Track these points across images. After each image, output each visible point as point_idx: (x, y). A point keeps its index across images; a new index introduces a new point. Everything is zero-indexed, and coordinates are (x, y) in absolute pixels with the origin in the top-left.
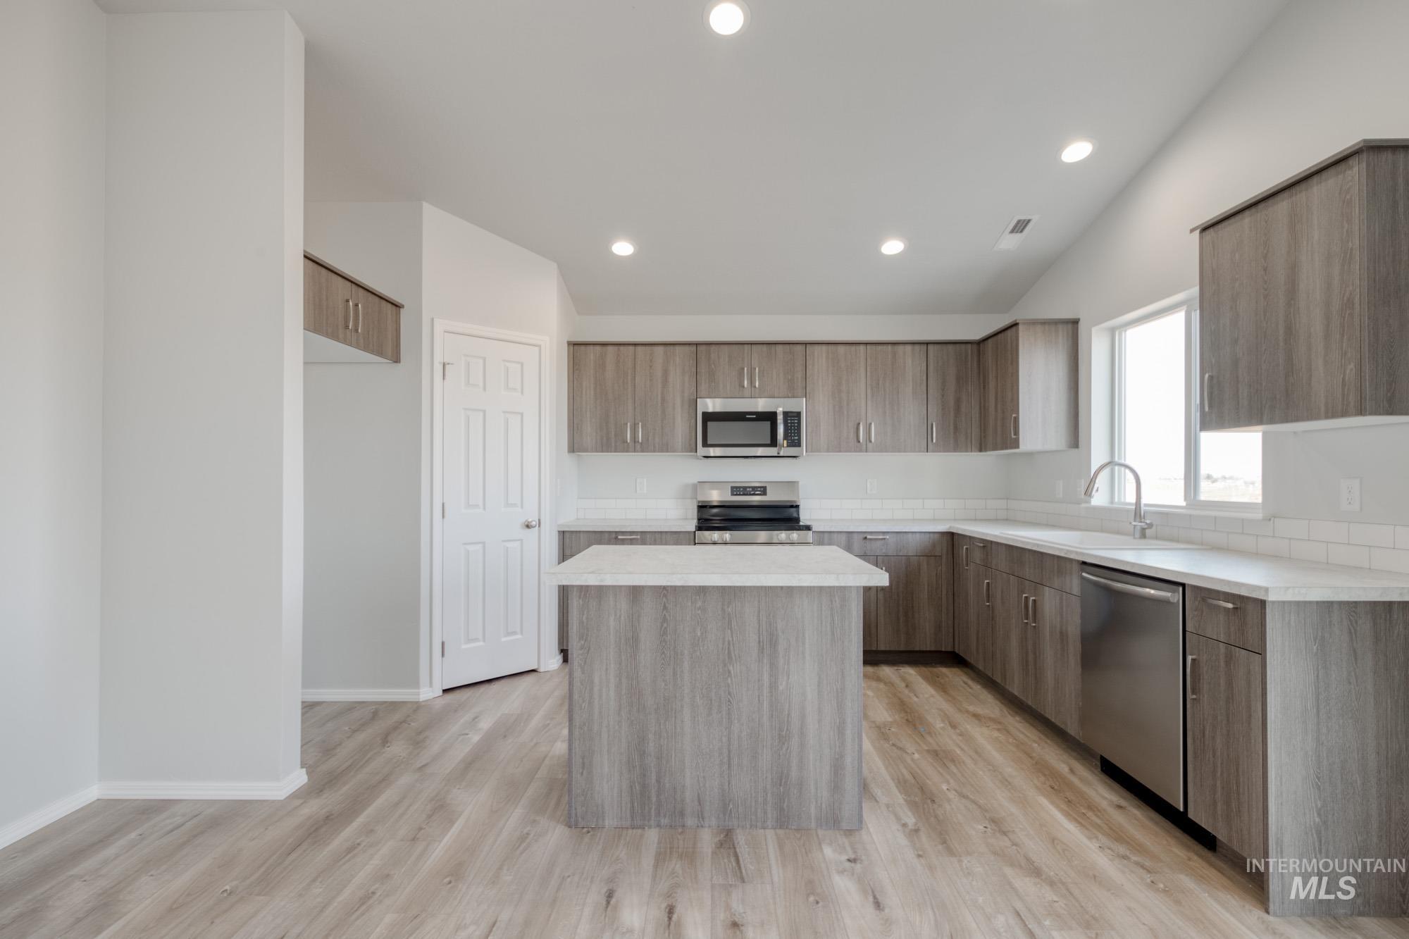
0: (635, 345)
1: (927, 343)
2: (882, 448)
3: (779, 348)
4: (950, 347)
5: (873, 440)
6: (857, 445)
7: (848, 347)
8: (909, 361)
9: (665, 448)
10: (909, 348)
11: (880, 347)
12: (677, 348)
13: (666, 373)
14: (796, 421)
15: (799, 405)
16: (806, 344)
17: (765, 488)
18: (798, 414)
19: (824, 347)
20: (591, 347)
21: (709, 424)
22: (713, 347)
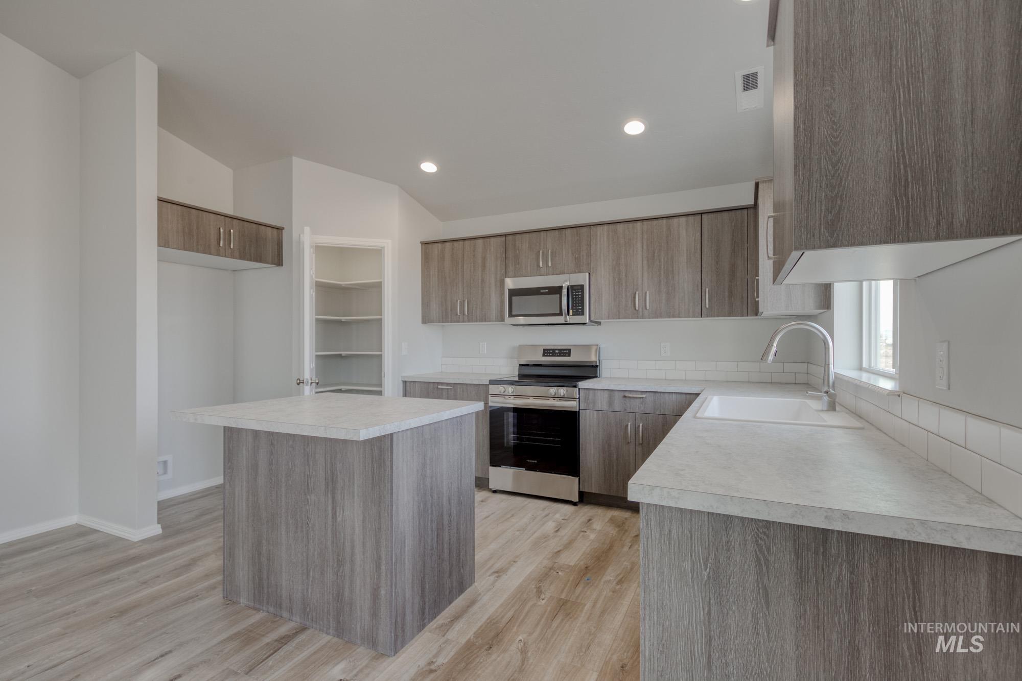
0: (464, 240)
1: (701, 214)
2: (657, 315)
3: (568, 231)
4: (725, 214)
5: (648, 308)
6: (636, 314)
7: (626, 225)
8: (683, 232)
9: (484, 319)
10: (683, 220)
11: (655, 222)
12: (492, 239)
13: (484, 259)
14: (580, 293)
15: (582, 279)
16: (589, 226)
17: (570, 350)
18: (582, 287)
19: (606, 227)
20: (436, 244)
21: (514, 298)
22: (518, 236)
